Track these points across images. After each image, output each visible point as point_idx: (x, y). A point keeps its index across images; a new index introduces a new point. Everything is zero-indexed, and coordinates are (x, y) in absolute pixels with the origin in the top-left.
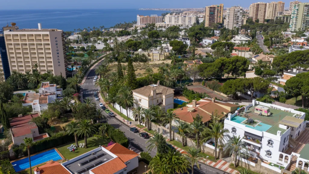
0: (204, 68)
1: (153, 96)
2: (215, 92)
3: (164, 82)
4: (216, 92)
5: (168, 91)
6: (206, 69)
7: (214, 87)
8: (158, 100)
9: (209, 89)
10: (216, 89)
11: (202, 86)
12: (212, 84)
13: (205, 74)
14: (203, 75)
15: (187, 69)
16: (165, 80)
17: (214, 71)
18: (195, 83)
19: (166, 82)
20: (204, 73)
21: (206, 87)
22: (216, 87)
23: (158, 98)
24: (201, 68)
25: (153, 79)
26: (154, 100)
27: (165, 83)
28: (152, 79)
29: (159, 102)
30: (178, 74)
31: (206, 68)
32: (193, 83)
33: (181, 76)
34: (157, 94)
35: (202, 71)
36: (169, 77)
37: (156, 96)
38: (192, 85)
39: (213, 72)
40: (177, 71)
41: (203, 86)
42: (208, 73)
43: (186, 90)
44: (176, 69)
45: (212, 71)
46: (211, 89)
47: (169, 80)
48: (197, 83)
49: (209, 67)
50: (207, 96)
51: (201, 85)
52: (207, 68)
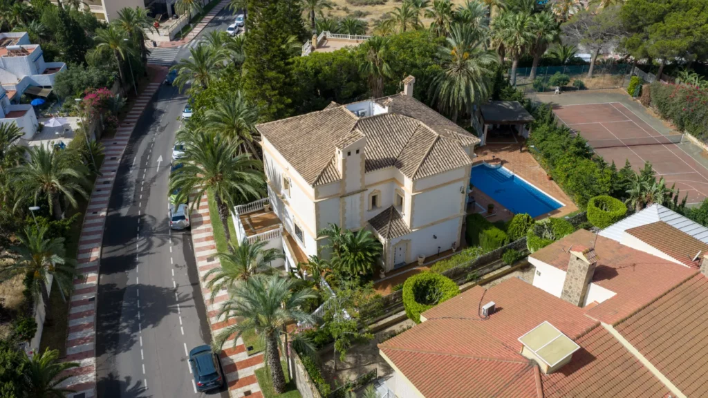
0: (648, 15)
1: (341, 181)
2: (687, 141)
3: (445, 78)
4: (690, 137)
5: (435, 153)
6: (657, 21)
7: (692, 116)
8: (374, 198)
9: (658, 117)
10: (695, 128)
11: (625, 99)
12: (684, 100)
13: (652, 45)
14: (640, 49)
15: (571, 12)
16: (452, 72)
17: (697, 33)
18: (595, 81)
19: (452, 83)
20: (647, 38)
21: (647, 104)
22: (699, 116)
23: (378, 188)
24: (636, 17)
25: (385, 67)
26: (348, 199)
27: (447, 83)
28: (381, 65)
29: (383, 204)
30: (525, 37)
31: (660, 18)
32: (587, 80)
33: (540, 45)
34: (370, 166)
35: (640, 30)
36: (471, 57)
37: (362, 180)
38: (582, 87)
39: (691, 39)
40: (522, 23)
41: (631, 98)
42: (667, 43)
43: (545, 127)
44: (521, 14)
45: (690, 34)
46: (666, 118)
47: (469, 72)
48: (604, 80)
49: (674, 14)
50: (661, 198)
51: (624, 91)
52: (667, 19)
